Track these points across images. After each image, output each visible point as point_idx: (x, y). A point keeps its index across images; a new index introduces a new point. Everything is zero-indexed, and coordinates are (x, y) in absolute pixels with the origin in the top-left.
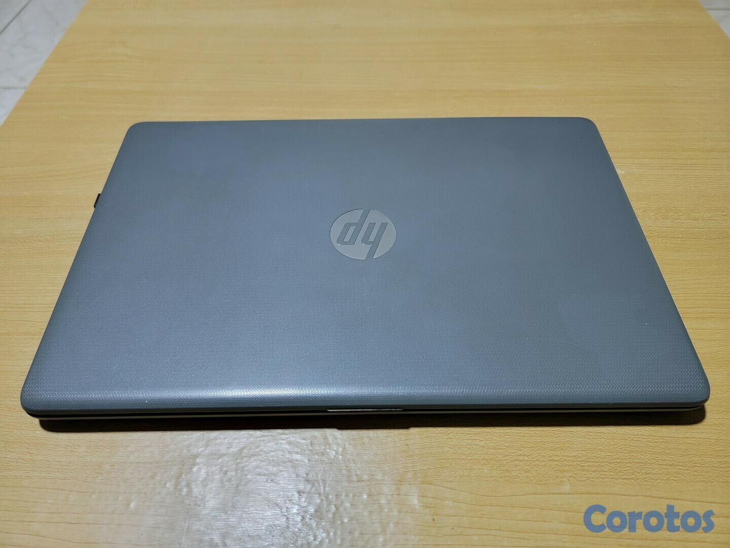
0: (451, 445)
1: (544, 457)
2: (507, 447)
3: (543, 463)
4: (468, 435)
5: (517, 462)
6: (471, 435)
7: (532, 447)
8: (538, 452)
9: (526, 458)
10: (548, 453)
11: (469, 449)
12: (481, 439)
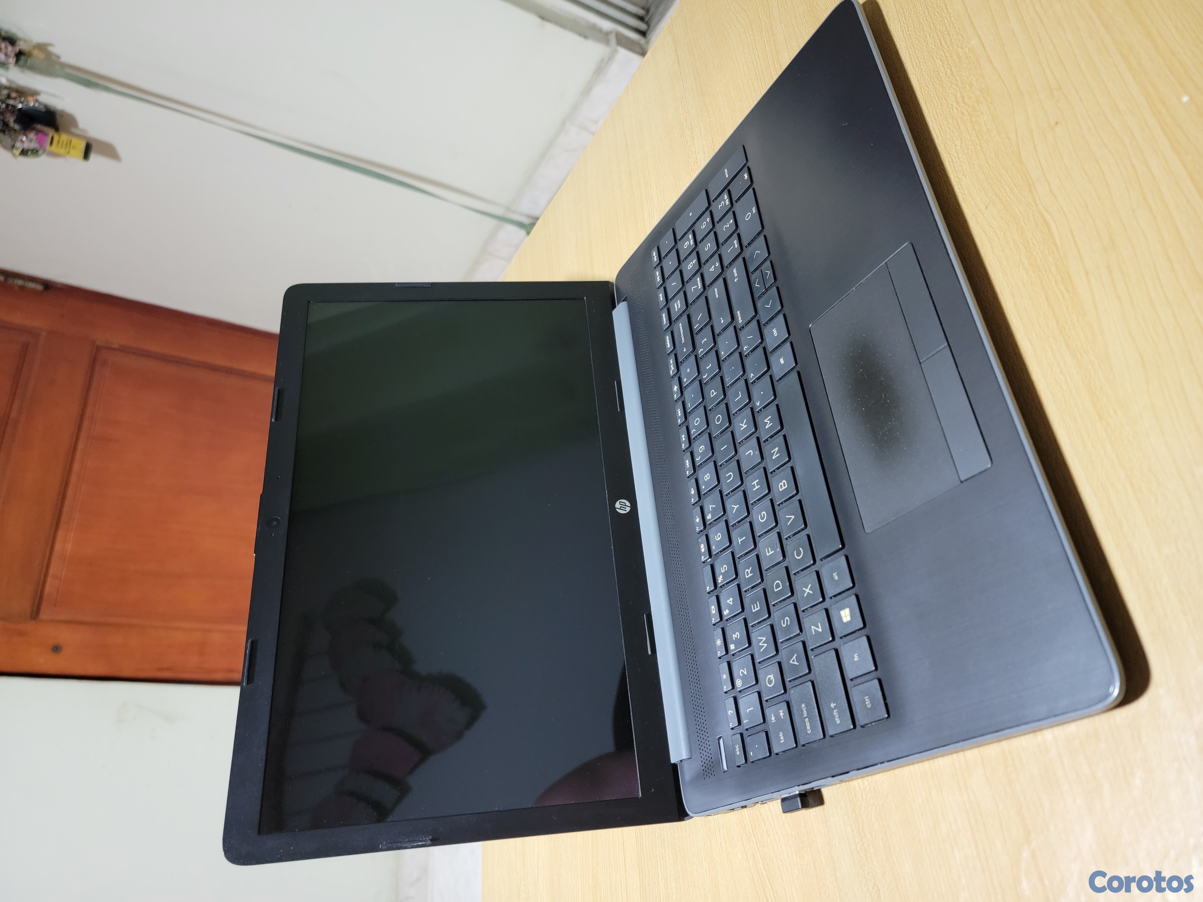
0: (971, 168)
1: (951, 83)
2: (953, 119)
3: (958, 78)
4: (955, 160)
5: (966, 100)
6: (953, 158)
7: (945, 99)
8: (948, 91)
9: (959, 95)
10: (946, 82)
11: (968, 149)
12: (954, 146)
